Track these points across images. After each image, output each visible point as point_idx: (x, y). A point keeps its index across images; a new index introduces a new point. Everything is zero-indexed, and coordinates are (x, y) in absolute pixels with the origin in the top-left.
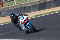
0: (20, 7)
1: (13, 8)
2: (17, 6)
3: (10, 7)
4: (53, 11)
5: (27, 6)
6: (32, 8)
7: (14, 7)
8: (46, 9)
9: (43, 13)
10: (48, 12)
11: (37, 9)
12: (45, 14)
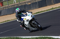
0: (20, 5)
1: (13, 7)
2: (17, 5)
3: (10, 6)
4: (53, 8)
5: (27, 4)
6: (32, 6)
7: (14, 5)
8: (46, 6)
9: (43, 10)
10: (48, 9)
11: (37, 6)
12: (45, 11)
